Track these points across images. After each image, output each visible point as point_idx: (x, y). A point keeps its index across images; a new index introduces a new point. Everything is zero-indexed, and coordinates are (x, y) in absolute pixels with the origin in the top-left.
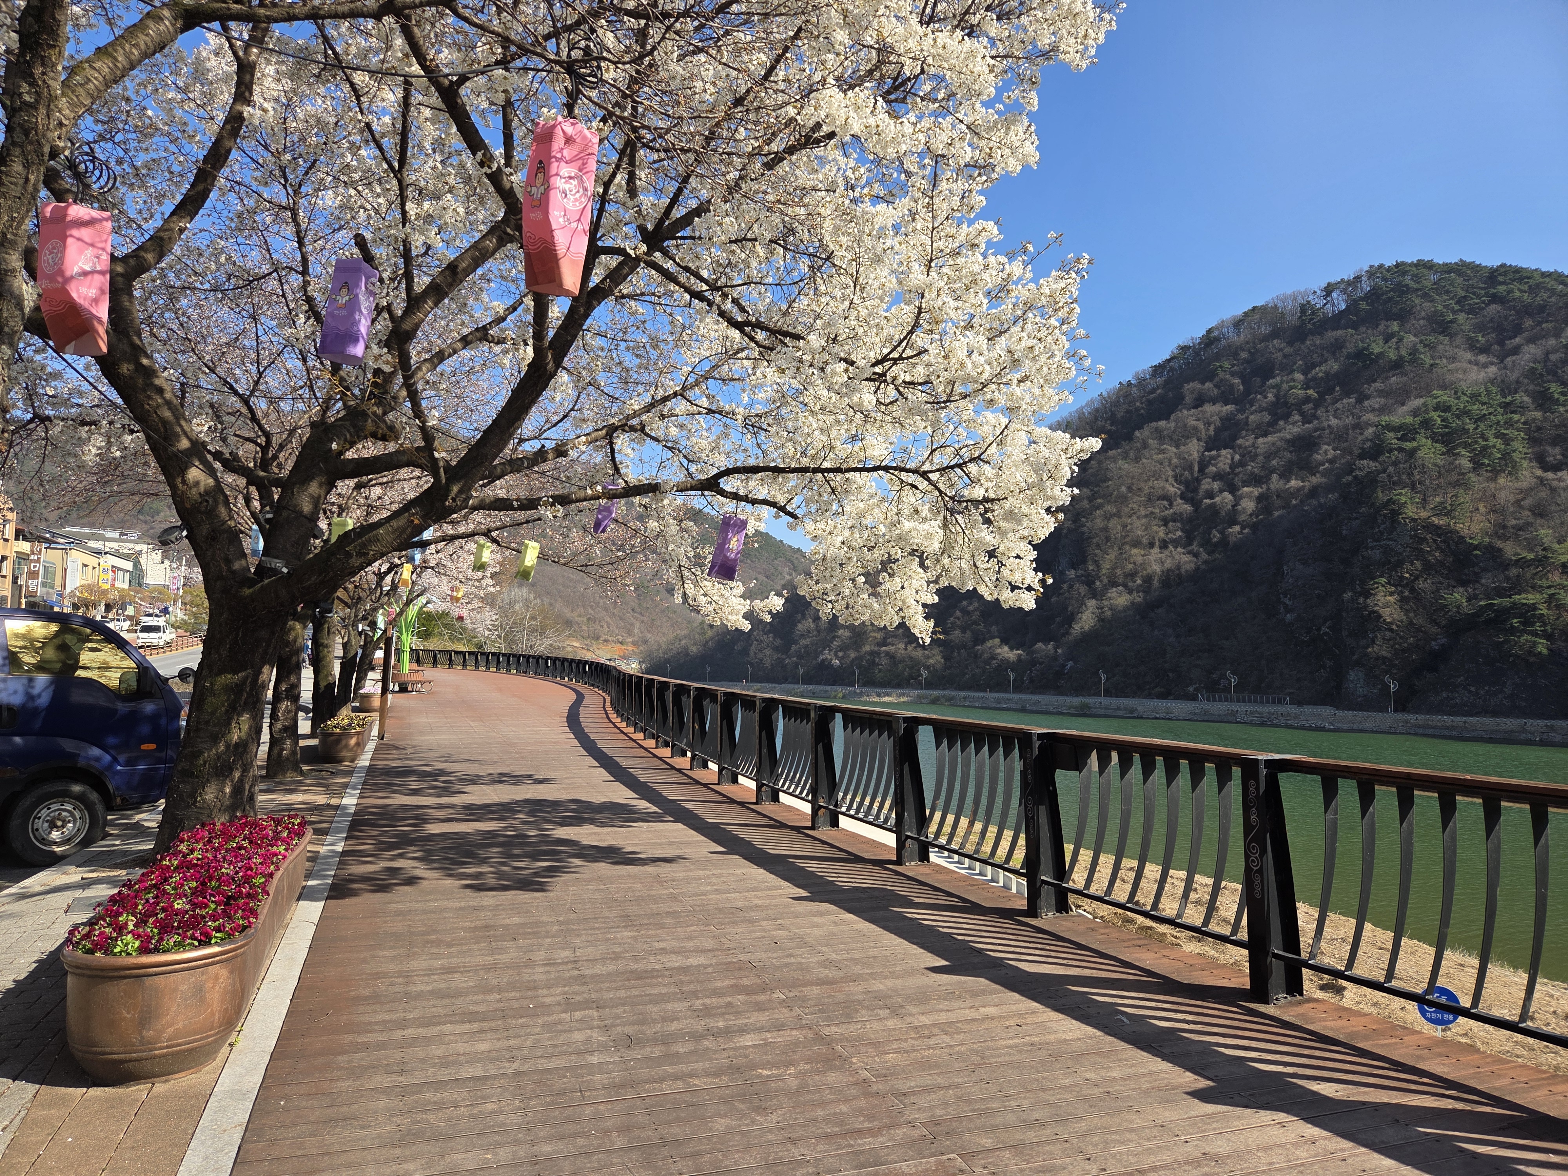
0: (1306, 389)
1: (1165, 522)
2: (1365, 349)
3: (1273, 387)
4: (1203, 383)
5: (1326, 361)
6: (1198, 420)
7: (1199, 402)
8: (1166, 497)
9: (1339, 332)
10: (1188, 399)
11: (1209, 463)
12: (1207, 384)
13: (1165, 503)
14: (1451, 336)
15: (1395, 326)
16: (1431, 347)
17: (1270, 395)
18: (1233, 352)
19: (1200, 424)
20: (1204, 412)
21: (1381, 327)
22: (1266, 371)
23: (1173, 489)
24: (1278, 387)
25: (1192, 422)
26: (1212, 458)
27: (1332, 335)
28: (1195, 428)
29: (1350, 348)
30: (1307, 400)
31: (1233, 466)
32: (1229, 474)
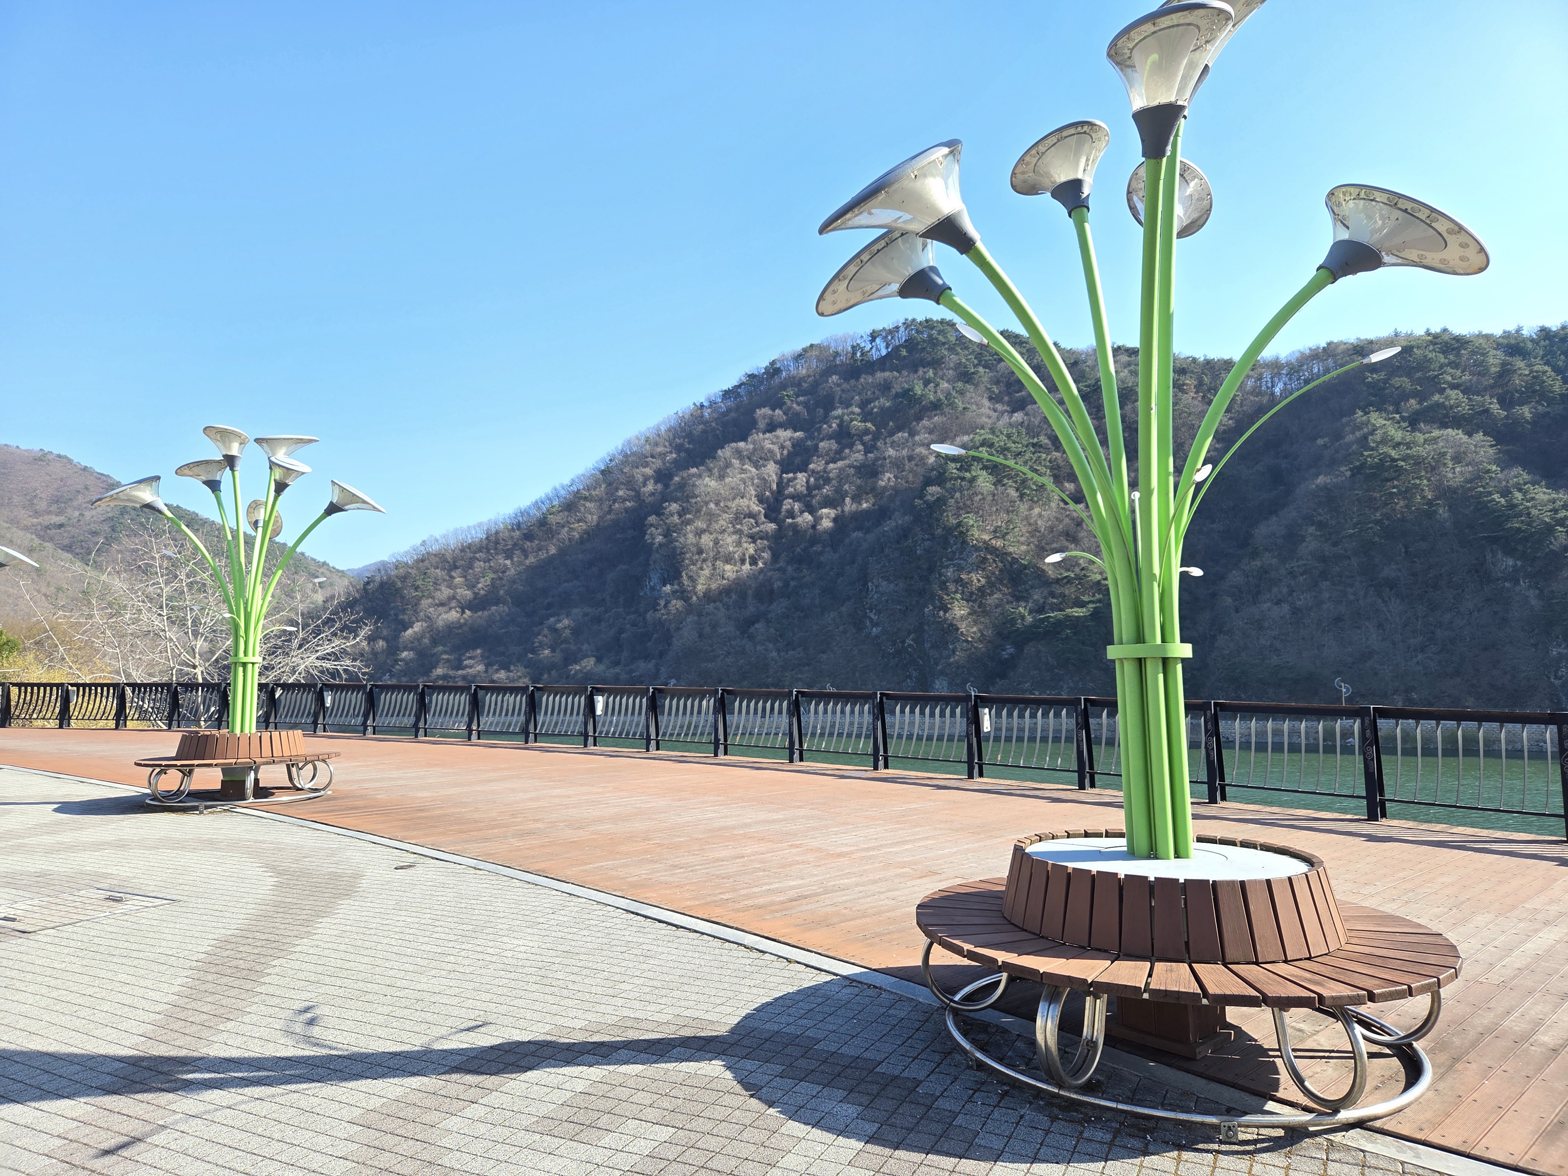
0: (865, 422)
1: (753, 538)
2: (909, 390)
3: (836, 418)
4: (773, 410)
5: (878, 398)
6: (773, 443)
7: (771, 427)
8: (751, 515)
9: (887, 374)
10: (762, 424)
11: (788, 485)
12: (777, 411)
13: (752, 521)
14: (976, 386)
15: (931, 373)
16: (962, 393)
17: (834, 425)
18: (795, 382)
19: (776, 448)
20: (778, 437)
21: (920, 373)
22: (828, 404)
23: (756, 508)
24: (840, 418)
25: (768, 445)
26: (790, 480)
27: (880, 376)
28: (771, 451)
29: (897, 388)
30: (867, 432)
31: (809, 487)
32: (806, 496)
